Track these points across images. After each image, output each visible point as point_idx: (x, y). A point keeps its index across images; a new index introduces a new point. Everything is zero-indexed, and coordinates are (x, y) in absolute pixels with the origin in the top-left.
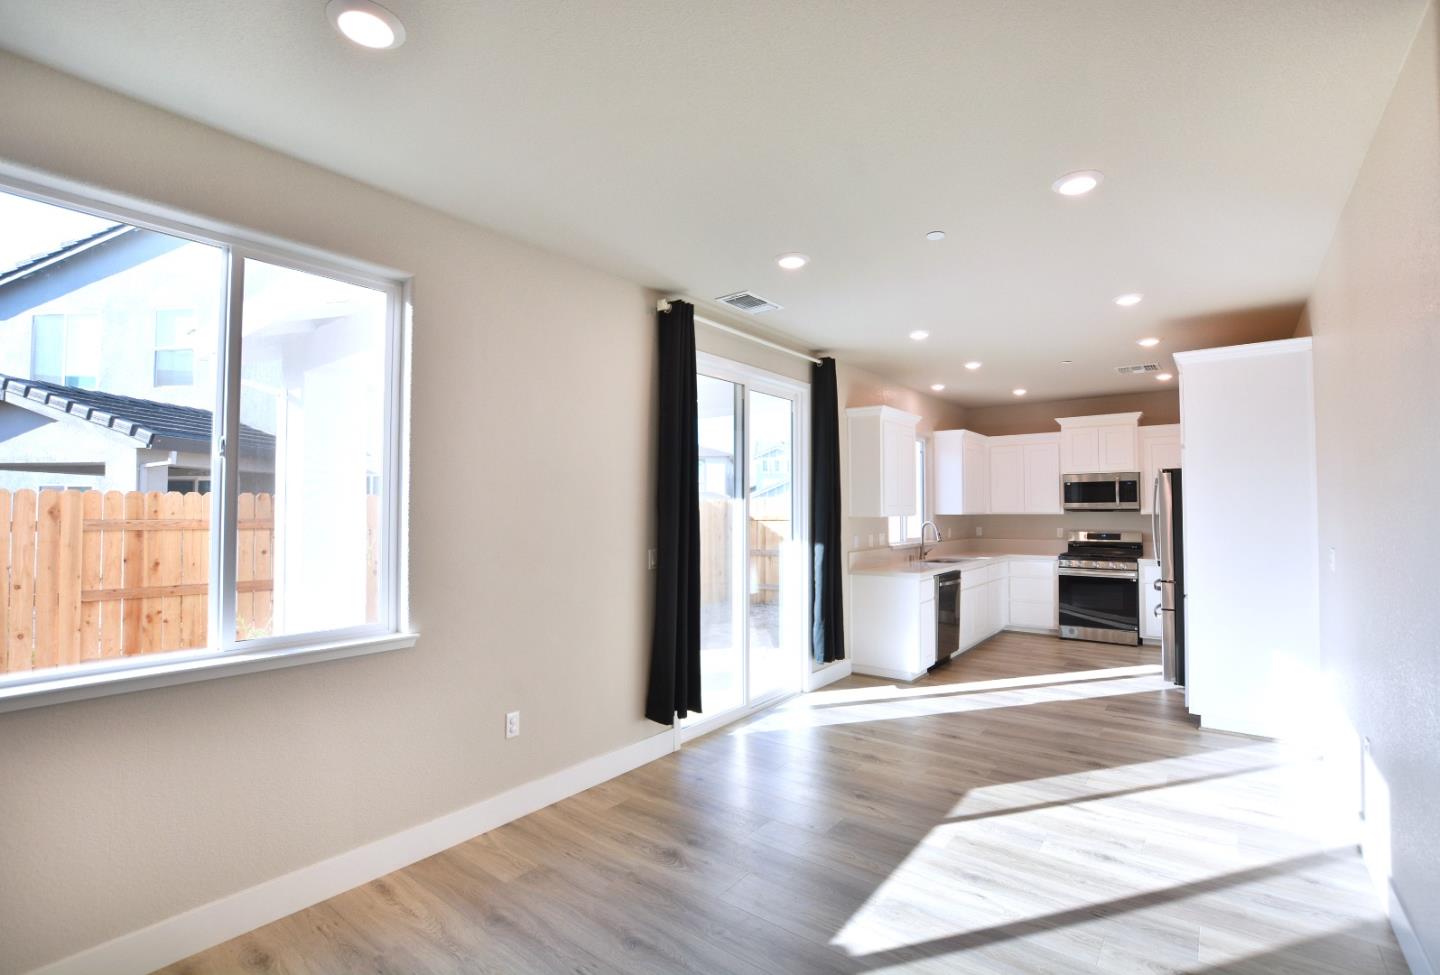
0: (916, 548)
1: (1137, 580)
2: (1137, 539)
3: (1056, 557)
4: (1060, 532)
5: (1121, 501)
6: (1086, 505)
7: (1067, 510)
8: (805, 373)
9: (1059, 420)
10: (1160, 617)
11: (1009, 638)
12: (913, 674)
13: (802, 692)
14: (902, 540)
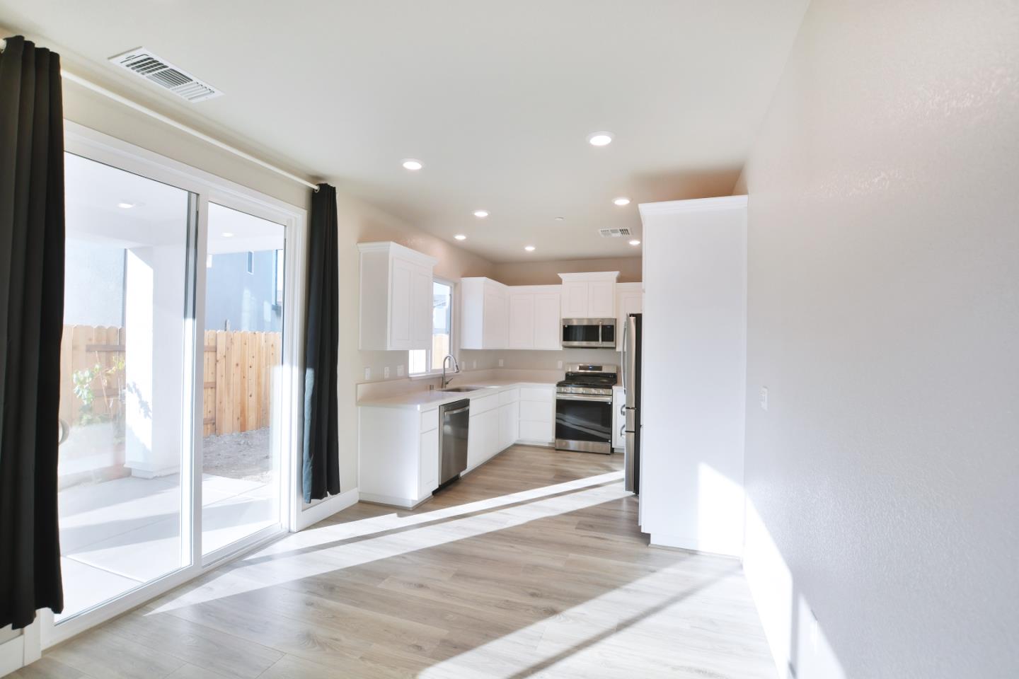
0: (439, 378)
1: (612, 403)
2: (612, 370)
3: (555, 385)
4: (560, 365)
5: (603, 340)
6: (584, 344)
7: (565, 347)
8: (303, 199)
9: (561, 275)
10: (624, 437)
11: (519, 451)
12: (413, 501)
13: (290, 532)
14: (427, 370)
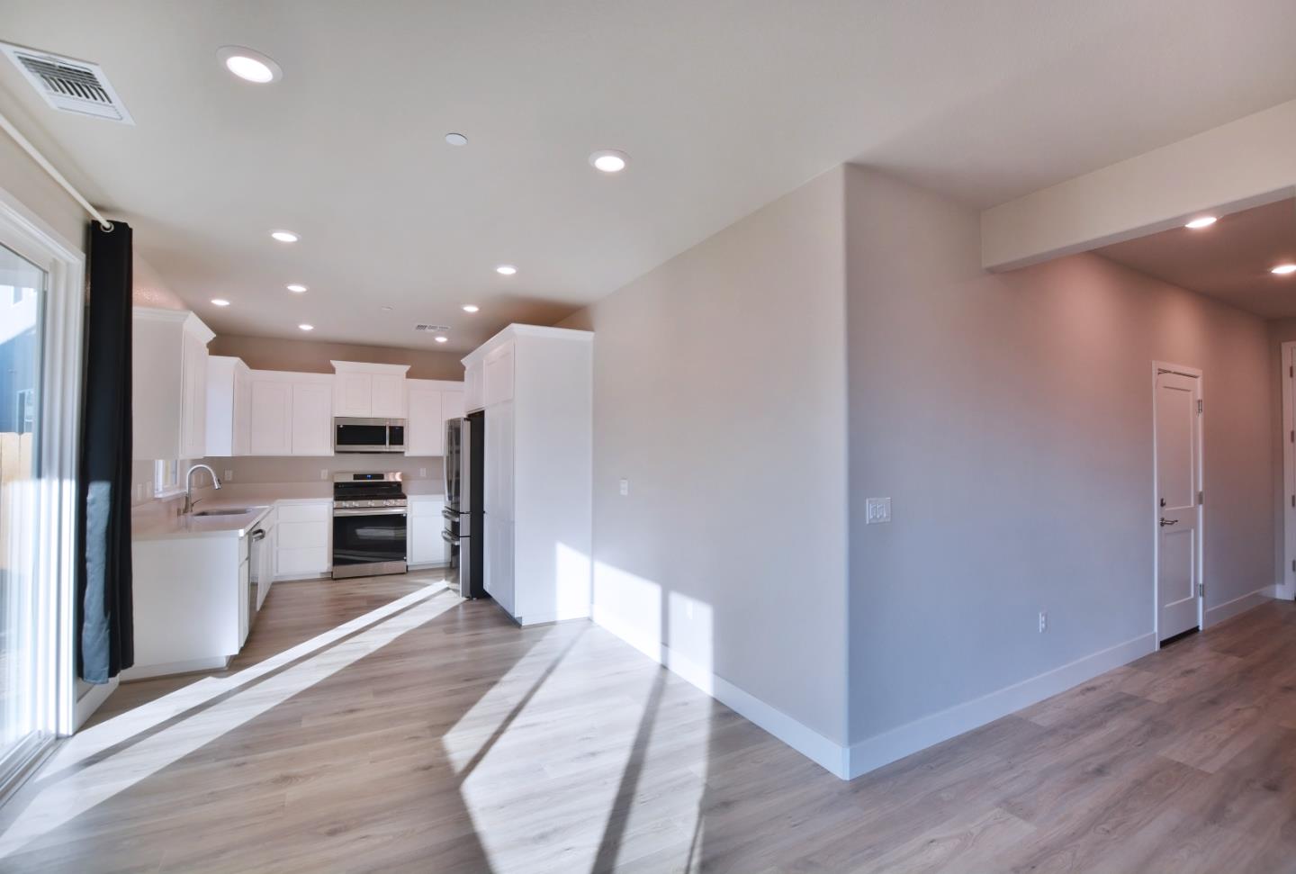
0: (181, 499)
1: (404, 515)
2: (398, 479)
3: (328, 499)
5: (391, 443)
8: (80, 236)
9: (334, 363)
